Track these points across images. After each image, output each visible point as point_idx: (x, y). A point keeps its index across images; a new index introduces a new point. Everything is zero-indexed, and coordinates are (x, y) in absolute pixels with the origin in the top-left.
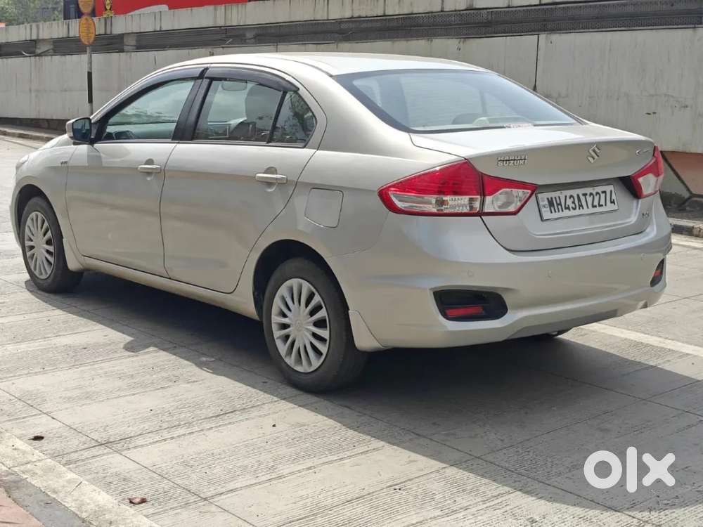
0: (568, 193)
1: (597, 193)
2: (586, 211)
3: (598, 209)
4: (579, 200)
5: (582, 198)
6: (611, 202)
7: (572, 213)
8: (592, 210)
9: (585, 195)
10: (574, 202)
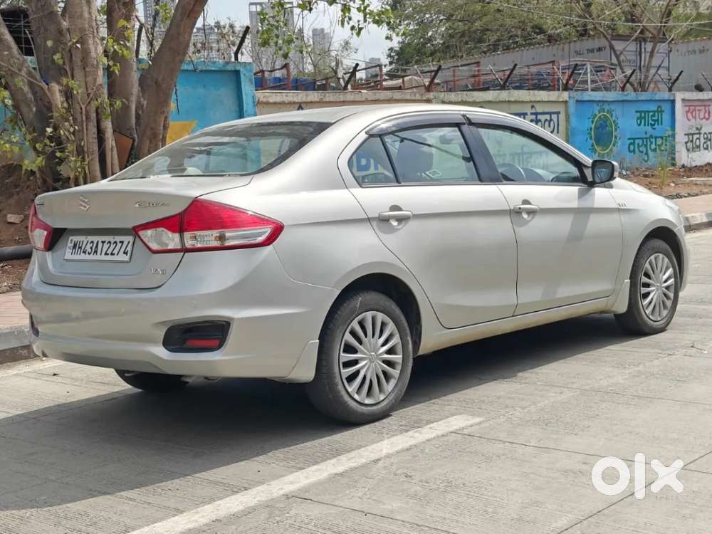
0: (90, 238)
1: (115, 242)
2: (98, 257)
3: (109, 257)
4: (97, 247)
5: (100, 245)
6: (124, 253)
7: (87, 257)
8: (104, 257)
9: (103, 242)
10: (91, 248)
